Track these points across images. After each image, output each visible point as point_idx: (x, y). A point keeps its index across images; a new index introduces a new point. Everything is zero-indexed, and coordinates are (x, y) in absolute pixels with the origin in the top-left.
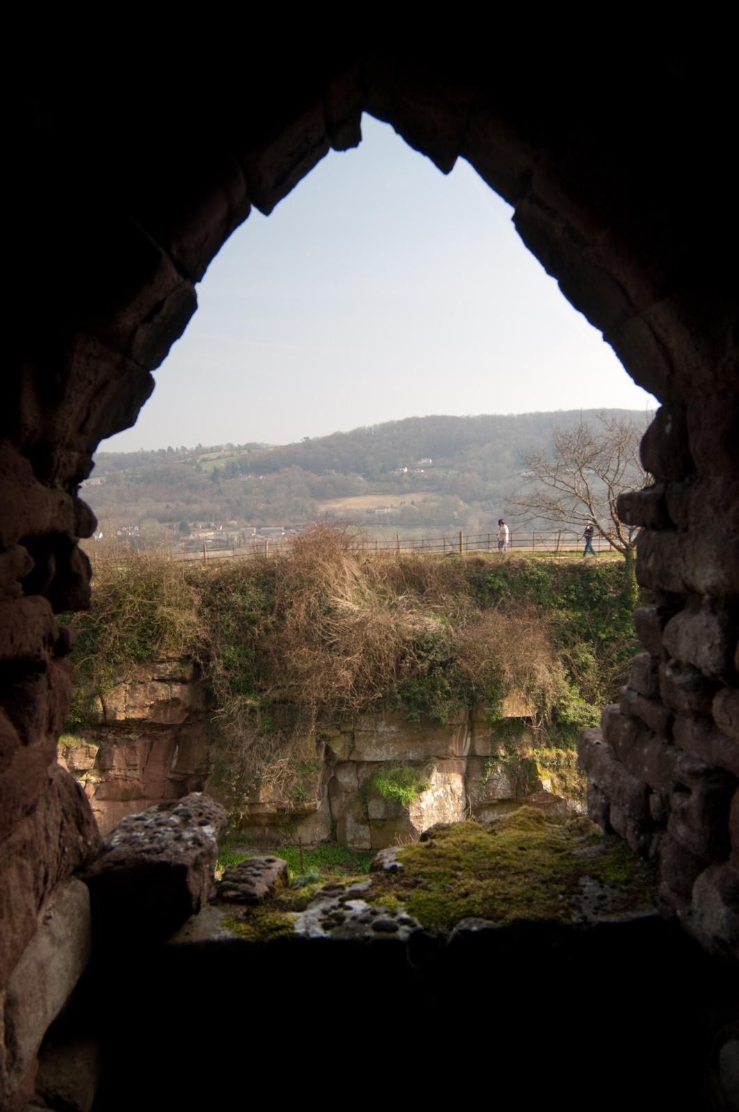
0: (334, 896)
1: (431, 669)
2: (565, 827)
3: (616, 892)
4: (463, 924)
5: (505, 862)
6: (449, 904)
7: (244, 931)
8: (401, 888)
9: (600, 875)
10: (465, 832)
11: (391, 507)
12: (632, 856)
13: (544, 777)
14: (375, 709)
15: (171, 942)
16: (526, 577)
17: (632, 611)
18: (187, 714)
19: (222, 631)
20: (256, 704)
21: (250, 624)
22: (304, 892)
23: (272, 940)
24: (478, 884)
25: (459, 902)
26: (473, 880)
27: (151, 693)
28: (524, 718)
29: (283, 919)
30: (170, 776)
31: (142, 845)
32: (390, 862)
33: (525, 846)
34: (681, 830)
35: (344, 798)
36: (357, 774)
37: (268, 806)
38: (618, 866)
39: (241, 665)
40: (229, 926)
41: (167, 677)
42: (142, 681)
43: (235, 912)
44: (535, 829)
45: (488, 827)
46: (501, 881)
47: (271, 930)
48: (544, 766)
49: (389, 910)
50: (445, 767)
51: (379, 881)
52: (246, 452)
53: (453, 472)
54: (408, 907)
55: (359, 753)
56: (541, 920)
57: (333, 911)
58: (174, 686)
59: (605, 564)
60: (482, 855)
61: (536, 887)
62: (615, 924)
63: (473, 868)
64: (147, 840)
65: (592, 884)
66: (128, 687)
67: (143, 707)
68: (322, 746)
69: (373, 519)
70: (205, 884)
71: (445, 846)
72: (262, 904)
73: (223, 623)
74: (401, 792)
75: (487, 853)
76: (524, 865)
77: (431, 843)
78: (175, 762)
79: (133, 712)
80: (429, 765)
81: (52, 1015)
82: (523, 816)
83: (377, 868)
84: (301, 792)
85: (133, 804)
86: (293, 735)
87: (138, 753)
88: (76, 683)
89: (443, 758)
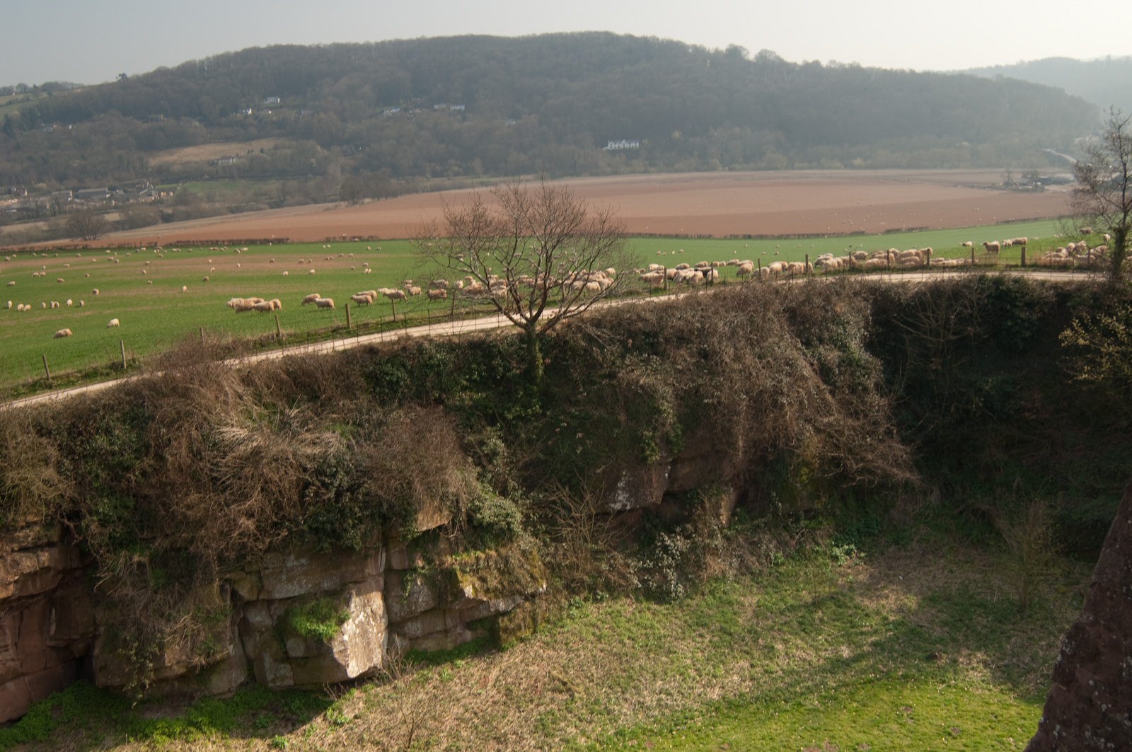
11: (237, 156)
13: (465, 584)
16: (426, 361)
17: (537, 386)
18: (60, 576)
19: (90, 483)
20: (145, 560)
21: (123, 471)
27: (12, 567)
28: (440, 528)
30: (49, 643)
35: (258, 638)
36: (270, 611)
37: (175, 667)
39: (119, 518)
41: (30, 545)
48: (464, 572)
50: (363, 591)
52: (45, 95)
53: (307, 112)
55: (269, 592)
58: (40, 553)
59: (506, 338)
67: (6, 585)
68: (227, 591)
69: (217, 171)
73: (89, 473)
74: (322, 628)
78: (53, 628)
80: (347, 592)
84: (211, 645)
85: (10, 685)
86: (192, 586)
87: (8, 632)
89: (360, 582)
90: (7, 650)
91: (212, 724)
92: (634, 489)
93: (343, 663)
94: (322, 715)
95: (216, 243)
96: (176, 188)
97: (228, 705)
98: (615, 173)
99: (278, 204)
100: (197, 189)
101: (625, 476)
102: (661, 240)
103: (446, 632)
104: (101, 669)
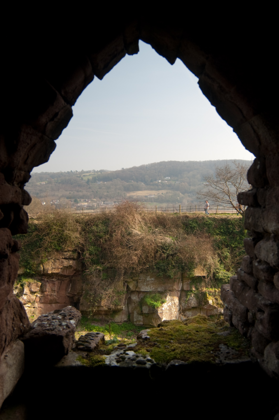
0: (122, 349)
1: (168, 257)
2: (215, 323)
3: (234, 351)
4: (172, 362)
5: (190, 337)
6: (167, 353)
7: (85, 362)
8: (149, 346)
9: (228, 343)
10: (175, 324)
12: (241, 336)
13: (209, 299)
14: (145, 272)
15: (56, 366)
16: (204, 223)
17: (245, 236)
18: (75, 272)
19: (89, 240)
20: (101, 268)
21: (99, 238)
22: (110, 347)
23: (96, 366)
24: (179, 346)
25: (171, 353)
26: (177, 344)
27: (61, 263)
28: (202, 276)
29: (101, 358)
30: (68, 295)
31: (46, 327)
32: (145, 335)
33: (198, 331)
34: (260, 327)
35: (133, 305)
36: (139, 296)
37: (104, 307)
38: (235, 340)
39: (95, 254)
40: (80, 360)
41: (68, 257)
42: (58, 258)
43: (82, 354)
44: (203, 323)
45: (185, 322)
46: (188, 345)
47: (96, 362)
48: (210, 295)
49: (143, 355)
50: (172, 294)
51: (140, 343)
53: (178, 182)
54: (151, 354)
55: (139, 288)
56: (204, 361)
57: (121, 355)
58: (70, 261)
59: (235, 218)
60: (181, 334)
61: (202, 348)
62: (233, 364)
63: (177, 339)
64: (48, 325)
65: (224, 347)
66: (53, 261)
67: (58, 268)
68: (125, 285)
69: (147, 199)
70: (70, 343)
71: (167, 330)
72: (93, 351)
73: (89, 237)
74: (155, 303)
75: (183, 333)
76: (198, 338)
77: (161, 328)
78: (70, 290)
79: (54, 270)
80: (166, 293)
81: (6, 395)
82: (198, 318)
83: (139, 338)
84: (117, 302)
85: (54, 305)
86: (114, 281)
87: (56, 286)
88: (33, 259)
89: (171, 291)
90: (55, 292)
93: (161, 317)
97: (119, 327)
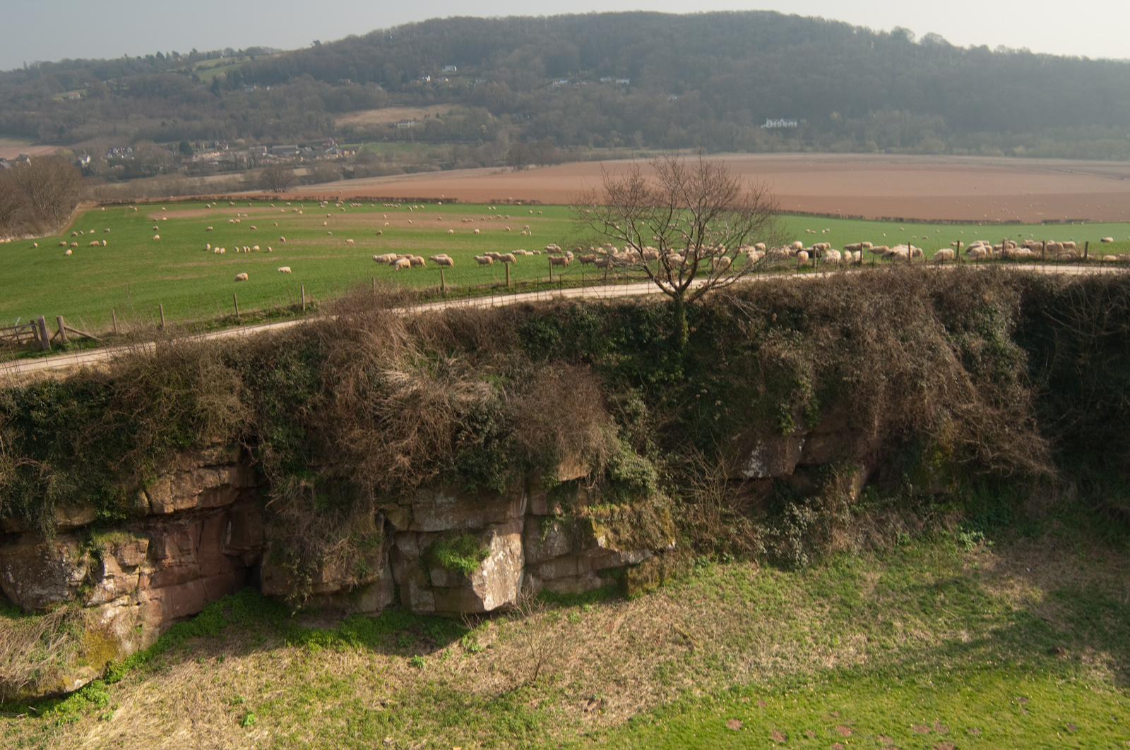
1: (488, 441)
13: (598, 534)
14: (431, 486)
16: (577, 322)
17: (681, 352)
18: (237, 493)
19: (268, 412)
20: (311, 485)
21: (297, 404)
27: (198, 481)
28: (578, 479)
30: (225, 551)
35: (405, 566)
36: (418, 542)
37: (331, 584)
39: (291, 446)
41: (213, 463)
42: (187, 470)
48: (598, 522)
50: (503, 531)
52: (248, 59)
53: (480, 80)
55: (419, 525)
58: (221, 471)
59: (655, 304)
66: (173, 478)
67: (191, 497)
68: (381, 520)
69: (396, 134)
73: (268, 403)
74: (464, 562)
78: (229, 538)
79: (182, 503)
80: (489, 531)
84: (364, 568)
85: (190, 585)
86: (351, 512)
87: (191, 538)
88: (115, 479)
89: (501, 525)
90: (189, 554)
91: (359, 638)
92: (767, 458)
93: (481, 596)
94: (458, 642)
95: (390, 200)
96: (358, 148)
97: (375, 623)
98: (771, 151)
99: (449, 167)
100: (377, 149)
101: (760, 445)
102: (812, 219)
103: (578, 577)
104: (267, 579)
